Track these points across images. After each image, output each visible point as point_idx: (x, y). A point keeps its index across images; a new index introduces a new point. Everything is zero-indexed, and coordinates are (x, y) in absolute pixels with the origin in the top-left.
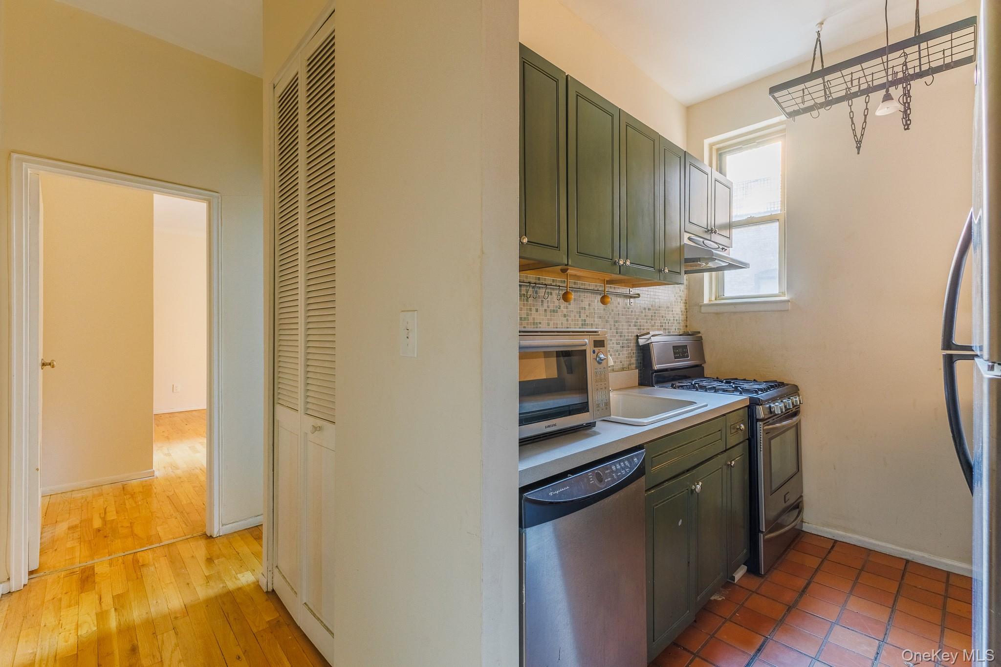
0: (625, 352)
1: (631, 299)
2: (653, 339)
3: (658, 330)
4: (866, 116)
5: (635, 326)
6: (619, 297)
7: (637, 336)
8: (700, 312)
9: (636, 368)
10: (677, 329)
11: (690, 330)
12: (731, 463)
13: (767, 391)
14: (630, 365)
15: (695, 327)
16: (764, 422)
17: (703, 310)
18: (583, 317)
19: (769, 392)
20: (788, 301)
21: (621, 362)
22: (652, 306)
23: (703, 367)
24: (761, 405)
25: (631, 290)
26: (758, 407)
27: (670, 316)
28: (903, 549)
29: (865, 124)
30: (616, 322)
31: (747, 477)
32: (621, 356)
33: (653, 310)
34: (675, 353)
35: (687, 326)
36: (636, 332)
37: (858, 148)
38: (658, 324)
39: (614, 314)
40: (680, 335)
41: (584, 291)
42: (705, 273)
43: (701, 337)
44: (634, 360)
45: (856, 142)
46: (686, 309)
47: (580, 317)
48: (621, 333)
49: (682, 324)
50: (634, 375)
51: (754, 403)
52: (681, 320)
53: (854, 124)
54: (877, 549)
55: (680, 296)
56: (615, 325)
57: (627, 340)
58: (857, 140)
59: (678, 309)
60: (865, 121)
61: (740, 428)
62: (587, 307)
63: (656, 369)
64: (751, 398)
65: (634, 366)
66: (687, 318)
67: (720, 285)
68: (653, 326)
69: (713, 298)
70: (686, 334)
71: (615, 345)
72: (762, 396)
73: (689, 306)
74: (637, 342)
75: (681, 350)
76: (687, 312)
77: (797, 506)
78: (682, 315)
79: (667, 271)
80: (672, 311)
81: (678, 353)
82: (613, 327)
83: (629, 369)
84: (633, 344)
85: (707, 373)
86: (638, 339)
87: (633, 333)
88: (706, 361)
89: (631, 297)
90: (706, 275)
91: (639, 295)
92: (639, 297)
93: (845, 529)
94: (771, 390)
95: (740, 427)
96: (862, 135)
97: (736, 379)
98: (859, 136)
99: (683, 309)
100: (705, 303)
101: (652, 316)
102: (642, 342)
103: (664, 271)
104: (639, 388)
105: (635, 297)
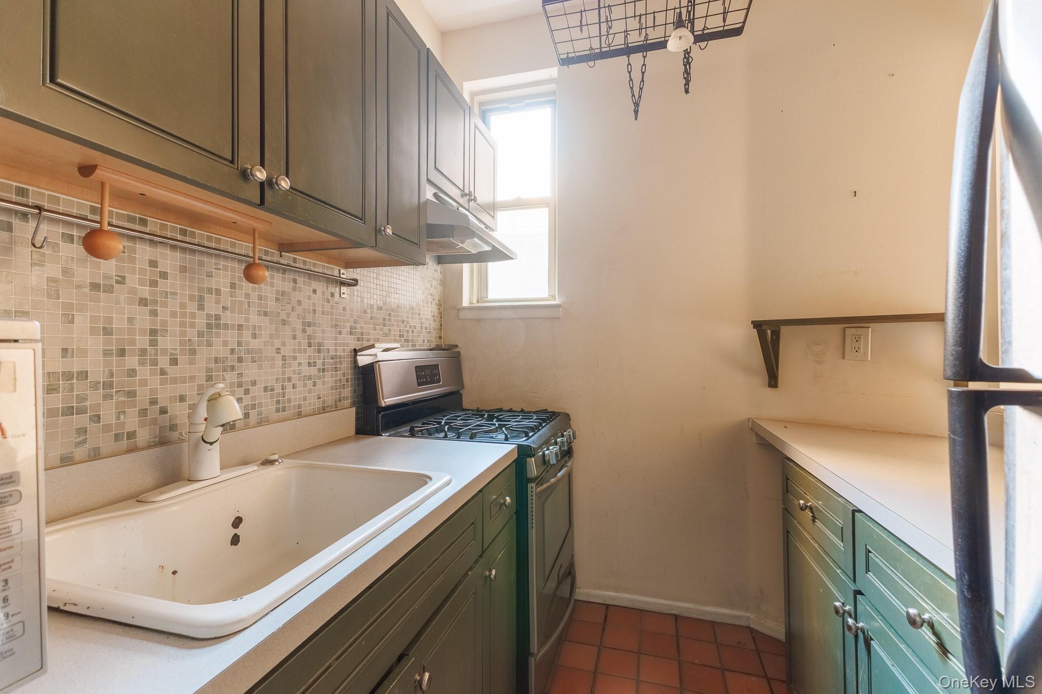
0: (329, 379)
1: (342, 288)
2: (382, 356)
3: (395, 341)
4: (643, 73)
5: (351, 333)
6: (314, 280)
7: (355, 350)
8: (458, 318)
9: (352, 406)
10: (426, 341)
11: (443, 343)
12: (490, 574)
13: (539, 430)
14: (340, 401)
15: (451, 339)
16: (537, 482)
17: (463, 315)
18: (212, 307)
19: (542, 431)
20: (559, 306)
21: (319, 398)
22: (385, 303)
23: (461, 394)
24: (533, 456)
25: (342, 271)
26: (528, 460)
27: (415, 322)
28: (671, 603)
29: (642, 83)
30: (309, 324)
31: (513, 575)
32: (319, 385)
33: (387, 310)
34: (418, 377)
35: (440, 337)
36: (353, 344)
37: (636, 112)
38: (395, 331)
39: (304, 310)
40: (430, 350)
41: (218, 256)
42: (464, 264)
43: (459, 352)
44: (347, 392)
45: (634, 103)
46: (440, 313)
47: (201, 307)
48: (320, 345)
49: (434, 334)
50: (348, 417)
51: (524, 453)
52: (432, 329)
53: (632, 80)
54: (647, 607)
55: (432, 294)
56: (304, 331)
57: (332, 358)
58: (634, 101)
59: (429, 312)
60: (643, 81)
61: (504, 503)
62: (226, 289)
63: (384, 405)
64: (520, 447)
65: (347, 402)
66: (441, 325)
67: (483, 282)
68: (386, 335)
69: (475, 301)
70: (438, 348)
71: (305, 367)
72: (533, 441)
73: (444, 310)
74: (355, 361)
75: (428, 372)
76: (441, 317)
77: (570, 573)
78: (435, 321)
79: (389, 231)
80: (419, 315)
81: (425, 376)
82: (299, 334)
83: (336, 407)
84: (346, 366)
85: (467, 402)
86: (356, 355)
87: (348, 345)
88: (465, 387)
89: (343, 284)
90: (466, 267)
91: (356, 280)
92: (356, 285)
93: (617, 590)
94: (543, 427)
95: (505, 500)
96: (640, 97)
97: (500, 410)
98: (637, 97)
99: (436, 314)
100: (464, 305)
101: (384, 319)
102: (363, 360)
103: (384, 230)
104: (356, 440)
105: (349, 285)
